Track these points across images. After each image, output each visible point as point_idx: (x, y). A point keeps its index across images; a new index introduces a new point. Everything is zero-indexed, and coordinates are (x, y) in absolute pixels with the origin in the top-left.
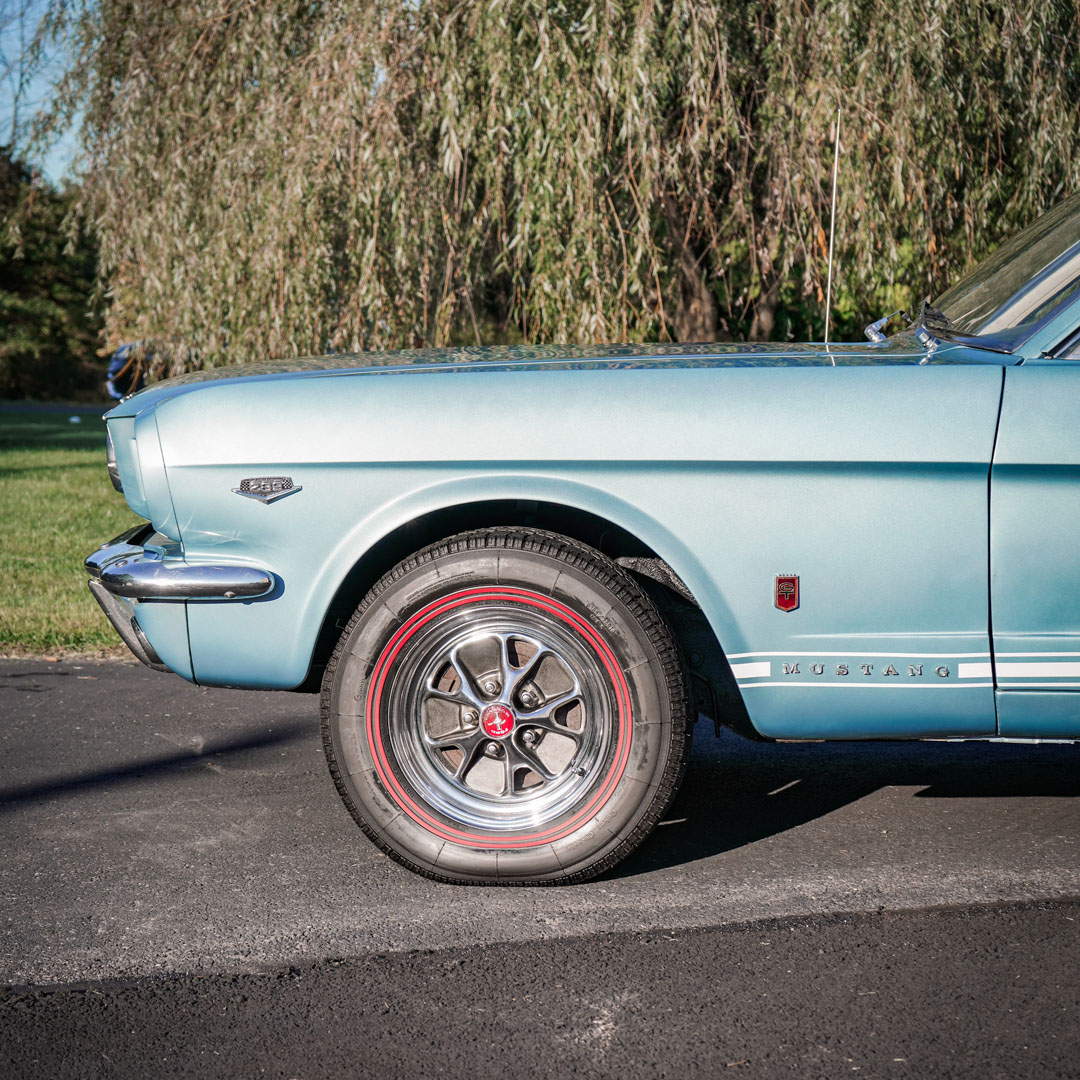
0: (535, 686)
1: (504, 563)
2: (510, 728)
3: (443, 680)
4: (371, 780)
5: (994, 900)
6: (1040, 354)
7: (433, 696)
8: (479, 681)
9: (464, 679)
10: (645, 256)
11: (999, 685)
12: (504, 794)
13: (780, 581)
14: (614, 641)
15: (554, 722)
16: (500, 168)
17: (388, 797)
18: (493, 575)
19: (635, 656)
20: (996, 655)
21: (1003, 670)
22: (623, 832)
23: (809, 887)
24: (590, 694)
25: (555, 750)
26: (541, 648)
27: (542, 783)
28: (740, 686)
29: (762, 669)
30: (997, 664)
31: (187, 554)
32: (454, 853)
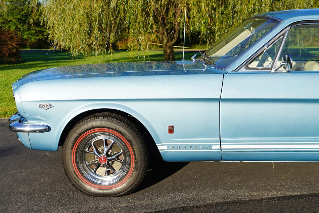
0: (112, 150)
1: (103, 122)
2: (106, 161)
3: (90, 149)
4: (73, 173)
5: (221, 201)
6: (232, 70)
7: (88, 153)
8: (99, 149)
9: (95, 149)
10: (152, 25)
11: (222, 150)
12: (105, 176)
13: (169, 127)
14: (130, 141)
15: (116, 159)
16: (123, 7)
17: (78, 177)
18: (101, 126)
19: (135, 144)
20: (221, 143)
21: (223, 147)
22: (133, 186)
23: (177, 197)
24: (125, 152)
25: (117, 165)
26: (113, 142)
27: (114, 173)
28: (160, 151)
29: (165, 147)
30: (222, 146)
31: (28, 121)
32: (94, 189)
